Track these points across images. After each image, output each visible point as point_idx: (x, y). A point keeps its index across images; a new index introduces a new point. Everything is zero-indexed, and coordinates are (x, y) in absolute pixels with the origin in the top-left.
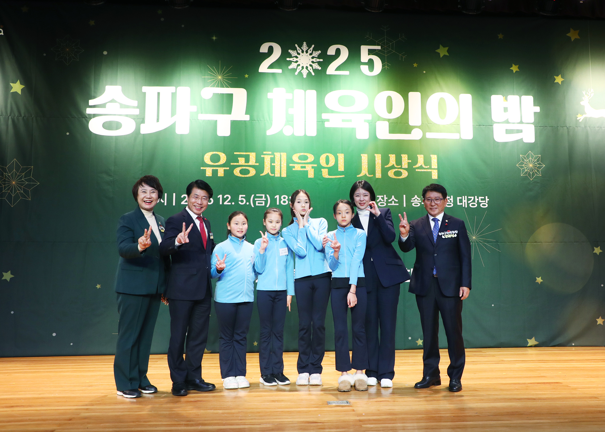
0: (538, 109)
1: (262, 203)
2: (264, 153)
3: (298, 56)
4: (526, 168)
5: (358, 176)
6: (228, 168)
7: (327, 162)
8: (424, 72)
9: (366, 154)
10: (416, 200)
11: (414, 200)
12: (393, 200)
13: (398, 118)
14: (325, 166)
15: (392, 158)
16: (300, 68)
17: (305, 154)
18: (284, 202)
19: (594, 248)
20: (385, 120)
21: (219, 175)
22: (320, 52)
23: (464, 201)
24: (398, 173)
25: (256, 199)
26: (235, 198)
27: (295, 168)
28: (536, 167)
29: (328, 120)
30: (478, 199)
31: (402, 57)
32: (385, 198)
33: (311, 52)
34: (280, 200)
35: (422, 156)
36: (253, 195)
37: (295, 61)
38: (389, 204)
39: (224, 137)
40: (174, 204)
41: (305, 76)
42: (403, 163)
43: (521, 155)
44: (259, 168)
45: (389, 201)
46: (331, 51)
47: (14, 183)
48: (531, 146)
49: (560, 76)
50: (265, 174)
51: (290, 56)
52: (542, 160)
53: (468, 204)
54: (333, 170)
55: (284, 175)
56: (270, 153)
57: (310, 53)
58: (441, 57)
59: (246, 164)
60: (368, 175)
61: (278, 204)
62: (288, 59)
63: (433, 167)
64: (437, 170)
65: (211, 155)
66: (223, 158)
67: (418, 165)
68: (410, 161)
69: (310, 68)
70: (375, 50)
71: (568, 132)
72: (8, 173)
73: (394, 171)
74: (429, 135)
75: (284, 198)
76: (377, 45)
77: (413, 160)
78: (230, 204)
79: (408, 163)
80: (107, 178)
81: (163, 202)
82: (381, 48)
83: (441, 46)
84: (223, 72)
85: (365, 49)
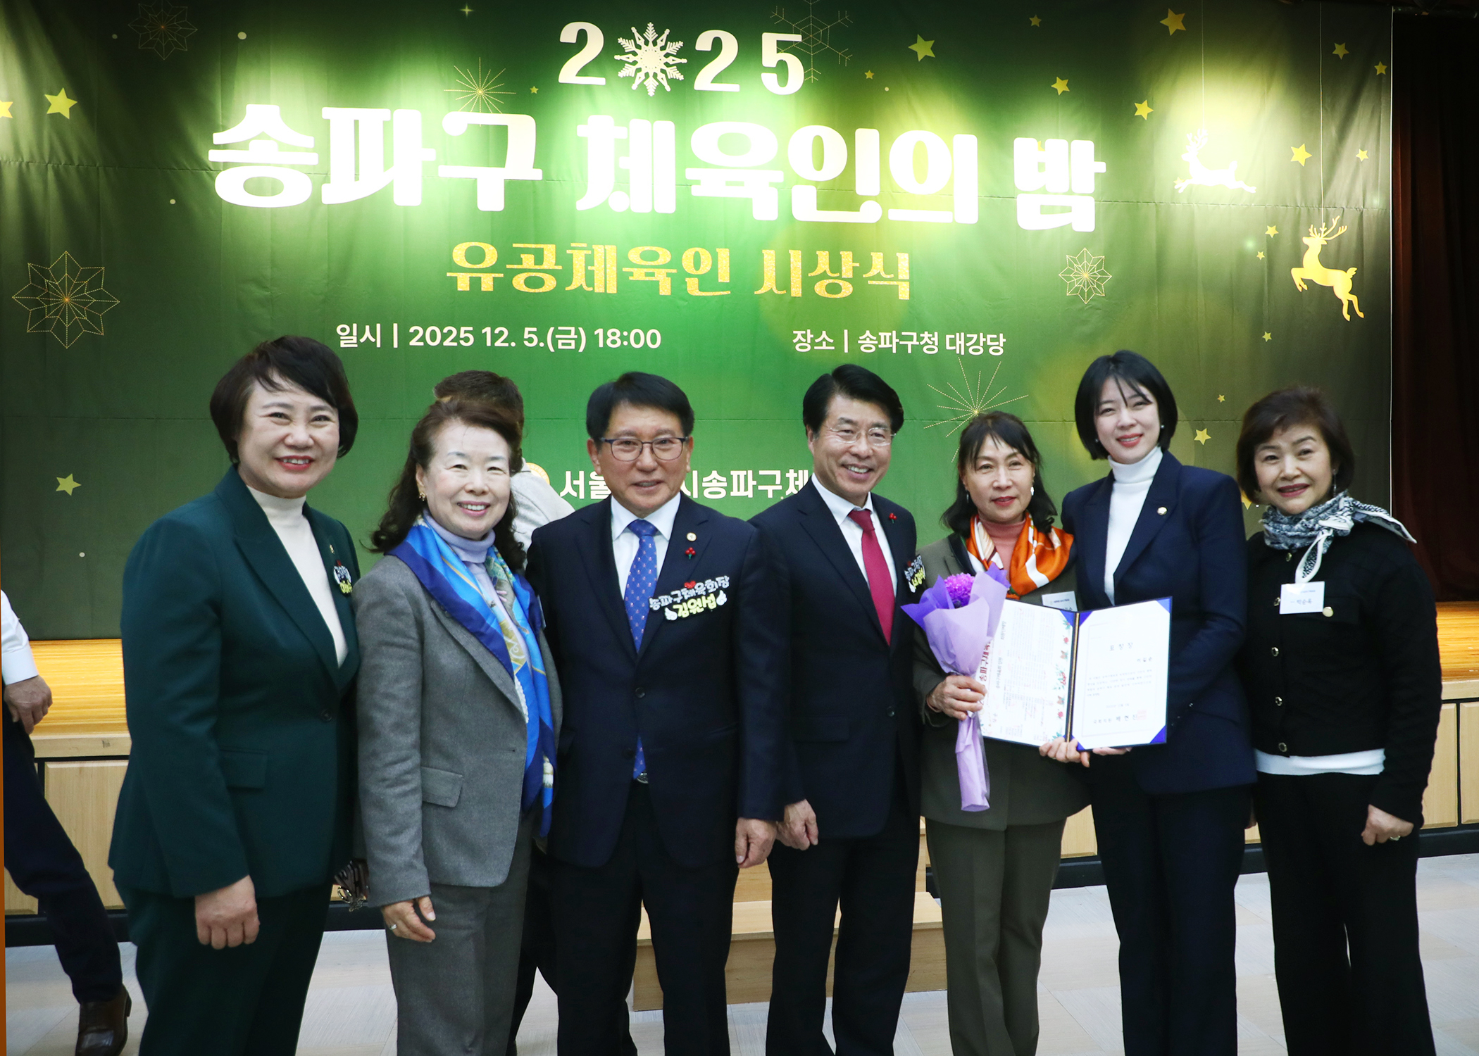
0: (1102, 167)
1: (570, 344)
2: (573, 245)
3: (637, 51)
4: (1077, 281)
5: (756, 293)
6: (502, 275)
7: (697, 265)
8: (887, 89)
9: (771, 249)
10: (868, 339)
11: (865, 339)
12: (824, 339)
13: (834, 179)
14: (694, 272)
15: (823, 258)
16: (641, 75)
17: (654, 248)
18: (614, 342)
19: (1197, 431)
20: (808, 182)
21: (483, 289)
22: (681, 44)
23: (958, 342)
24: (833, 288)
25: (557, 336)
26: (516, 335)
27: (633, 276)
28: (1095, 278)
29: (698, 182)
30: (985, 340)
31: (843, 59)
32: (810, 336)
33: (663, 44)
34: (605, 337)
35: (881, 254)
36: (552, 329)
37: (631, 60)
38: (816, 348)
39: (492, 212)
40: (396, 345)
41: (651, 92)
42: (843, 268)
43: (1067, 256)
44: (564, 276)
45: (817, 341)
46: (704, 42)
47: (67, 300)
48: (1087, 240)
49: (1146, 103)
50: (576, 287)
51: (621, 51)
52: (1107, 264)
53: (967, 348)
54: (708, 281)
55: (612, 289)
56: (584, 245)
57: (661, 45)
58: (919, 60)
59: (537, 267)
60: (775, 291)
61: (601, 345)
62: (617, 57)
63: (900, 277)
64: (908, 283)
65: (466, 248)
66: (491, 256)
67: (873, 272)
68: (858, 265)
69: (661, 76)
70: (791, 43)
71: (1157, 212)
72: (53, 281)
73: (826, 284)
74: (894, 215)
75: (614, 334)
76: (795, 33)
77: (864, 264)
78: (507, 345)
79: (854, 268)
80: (259, 293)
81: (373, 340)
82: (802, 39)
83: (919, 39)
84: (488, 82)
85: (769, 40)
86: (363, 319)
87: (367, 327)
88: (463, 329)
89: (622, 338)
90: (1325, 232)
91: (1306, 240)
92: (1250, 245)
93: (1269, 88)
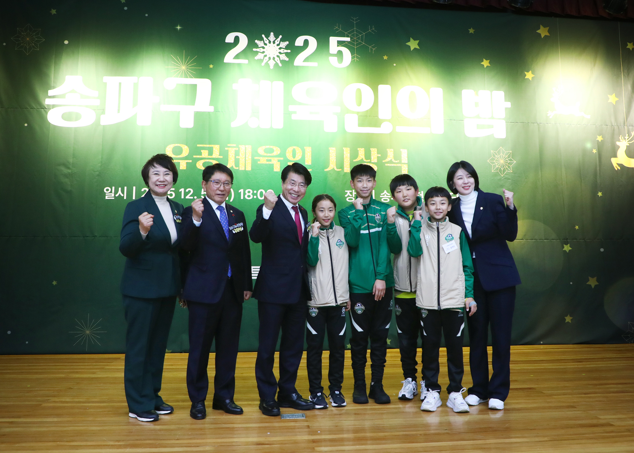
0: (509, 105)
2: (229, 145)
3: (265, 46)
4: (498, 164)
5: (325, 170)
6: (191, 161)
7: (294, 155)
8: (395, 65)
9: (334, 147)
10: (385, 195)
13: (367, 111)
14: (292, 159)
15: (362, 152)
16: (267, 58)
17: (271, 147)
18: (249, 196)
19: (564, 245)
20: (354, 112)
22: (287, 43)
26: (197, 192)
27: (260, 161)
28: (507, 163)
29: (295, 112)
31: (371, 50)
33: (278, 43)
34: (244, 194)
35: (392, 150)
37: (261, 51)
39: (187, 129)
41: (272, 66)
42: (372, 157)
43: (492, 151)
46: (299, 41)
48: (503, 142)
49: (530, 72)
51: (257, 46)
52: (513, 155)
55: (249, 168)
56: (235, 145)
58: (412, 50)
60: (336, 169)
61: (242, 198)
62: (254, 50)
63: (403, 162)
64: (407, 165)
65: (173, 147)
66: (186, 151)
67: (388, 160)
68: (380, 155)
69: (277, 59)
70: (344, 42)
71: (539, 128)
74: (399, 129)
75: (249, 192)
76: (347, 37)
77: (383, 154)
78: (192, 198)
79: (378, 157)
80: (66, 171)
81: (122, 195)
82: (351, 40)
83: (411, 39)
84: (187, 63)
85: (333, 40)
86: (119, 185)
87: (120, 189)
89: (253, 194)
90: (628, 139)
91: (618, 143)
92: (589, 145)
93: (594, 65)
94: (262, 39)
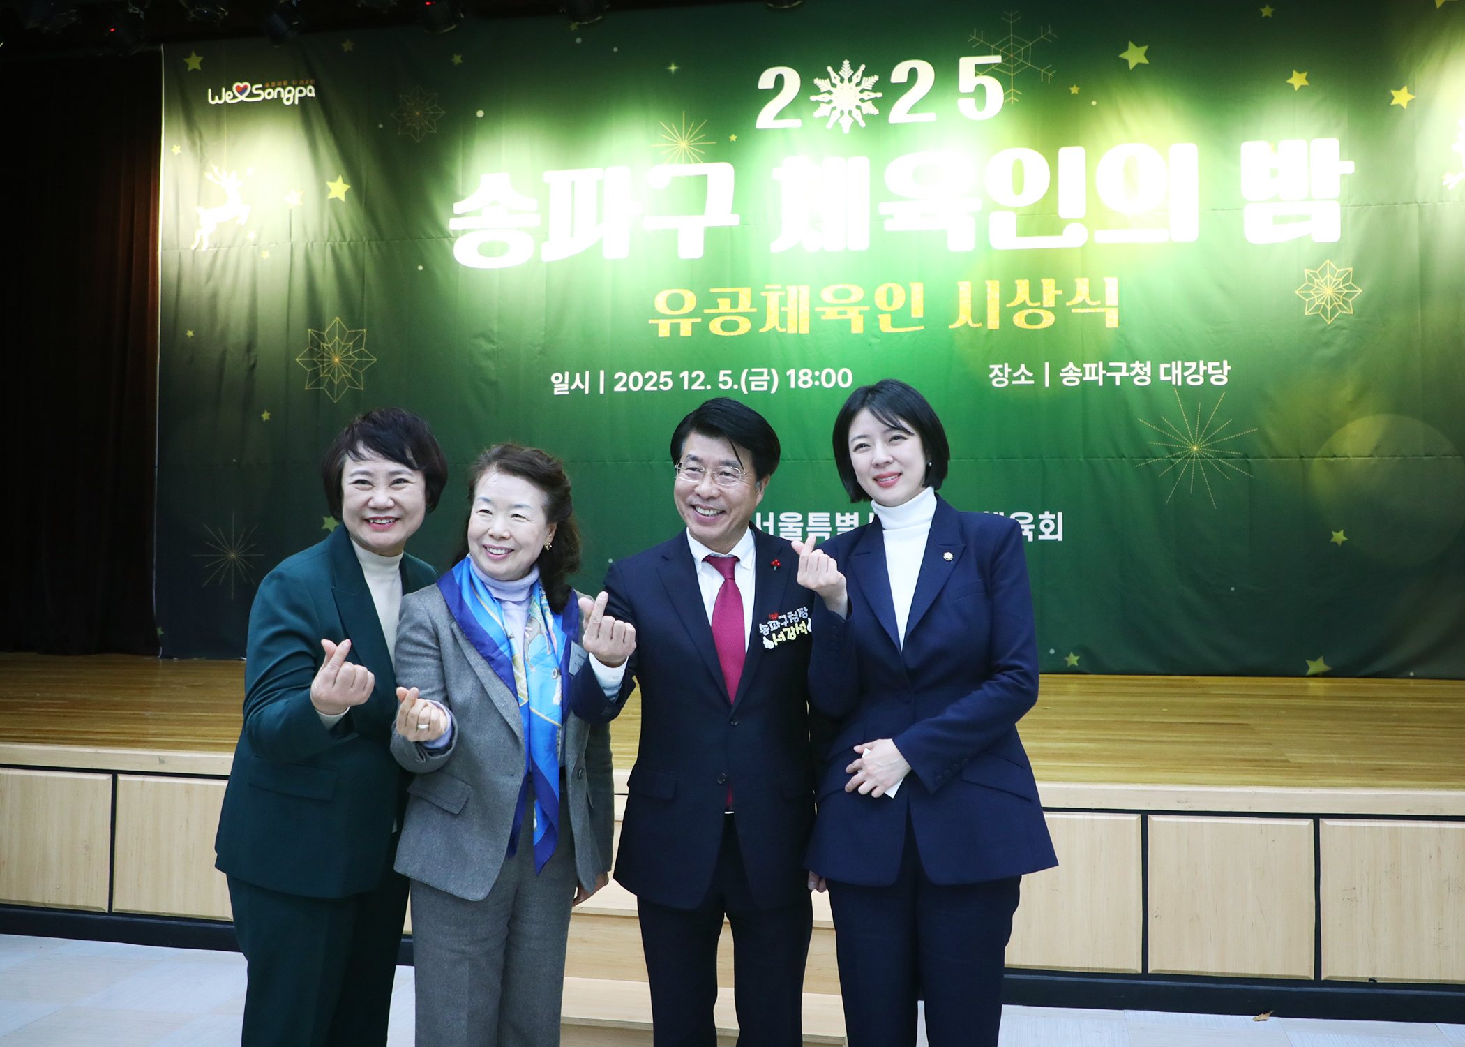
0: (1349, 167)
1: (762, 386)
2: (767, 287)
3: (832, 89)
4: (1318, 298)
5: (951, 327)
6: (699, 320)
7: (890, 302)
8: (1094, 103)
9: (967, 281)
10: (1071, 371)
11: (1068, 372)
12: (1023, 373)
13: (1035, 204)
14: (886, 308)
15: (1023, 288)
16: (836, 113)
17: (847, 286)
18: (805, 382)
20: (1007, 209)
21: (682, 335)
22: (876, 78)
23: (1174, 372)
24: (1033, 319)
25: (751, 378)
26: (711, 378)
27: (824, 314)
28: (1341, 294)
29: (891, 217)
30: (1205, 368)
31: (1046, 76)
32: (1007, 370)
33: (858, 80)
34: (797, 378)
35: (1086, 280)
36: (745, 371)
37: (826, 100)
38: (1014, 382)
39: (692, 260)
40: (602, 392)
41: (845, 130)
42: (1045, 297)
43: (1306, 270)
44: (757, 319)
45: (1015, 375)
46: (899, 73)
47: (336, 360)
48: (1332, 251)
49: (1405, 89)
50: (769, 328)
51: (817, 91)
52: (1357, 277)
53: (1184, 378)
54: (900, 317)
55: (805, 330)
56: (779, 287)
57: (856, 82)
58: (1131, 68)
60: (971, 324)
61: (793, 386)
62: (813, 98)
64: (1117, 309)
65: (667, 295)
66: (690, 302)
67: (1077, 300)
69: (856, 113)
70: (990, 65)
71: (1421, 214)
72: (327, 343)
73: (1025, 315)
74: (1100, 237)
75: (805, 374)
76: (994, 55)
77: (1067, 289)
78: (702, 388)
79: (1057, 296)
80: (488, 347)
81: (582, 386)
82: (1002, 59)
83: (1131, 45)
84: (690, 135)
85: (967, 64)
86: (575, 368)
87: (578, 375)
88: (663, 374)
89: (814, 378)
94: (827, 76)
